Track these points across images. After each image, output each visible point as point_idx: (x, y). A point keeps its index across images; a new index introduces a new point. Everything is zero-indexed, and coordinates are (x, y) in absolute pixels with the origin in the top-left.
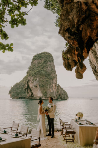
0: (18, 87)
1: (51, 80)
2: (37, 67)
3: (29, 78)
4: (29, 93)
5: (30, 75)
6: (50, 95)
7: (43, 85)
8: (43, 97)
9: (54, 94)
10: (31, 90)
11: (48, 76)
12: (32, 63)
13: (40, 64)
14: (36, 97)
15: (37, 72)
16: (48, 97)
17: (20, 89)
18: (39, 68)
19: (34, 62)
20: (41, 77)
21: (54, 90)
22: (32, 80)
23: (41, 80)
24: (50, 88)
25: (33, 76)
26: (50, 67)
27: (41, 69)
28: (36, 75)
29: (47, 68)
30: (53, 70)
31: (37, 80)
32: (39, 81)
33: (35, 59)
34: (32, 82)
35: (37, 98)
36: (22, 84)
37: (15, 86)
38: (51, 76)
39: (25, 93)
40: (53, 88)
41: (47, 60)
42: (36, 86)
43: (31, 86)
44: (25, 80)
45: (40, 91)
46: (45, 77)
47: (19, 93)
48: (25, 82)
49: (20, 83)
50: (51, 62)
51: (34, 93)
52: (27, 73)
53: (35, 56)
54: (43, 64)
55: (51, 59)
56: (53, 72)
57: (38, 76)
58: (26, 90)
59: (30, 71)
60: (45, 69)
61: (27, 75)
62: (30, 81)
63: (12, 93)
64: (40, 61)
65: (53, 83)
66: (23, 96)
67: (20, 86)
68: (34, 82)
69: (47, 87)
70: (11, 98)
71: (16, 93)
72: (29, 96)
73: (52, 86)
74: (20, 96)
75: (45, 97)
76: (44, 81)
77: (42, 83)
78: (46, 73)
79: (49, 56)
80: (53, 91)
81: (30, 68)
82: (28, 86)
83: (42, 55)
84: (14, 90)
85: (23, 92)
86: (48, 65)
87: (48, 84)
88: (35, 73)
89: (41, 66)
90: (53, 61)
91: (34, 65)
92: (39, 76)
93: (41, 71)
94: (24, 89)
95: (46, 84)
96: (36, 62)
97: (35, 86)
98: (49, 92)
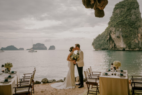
0: (100, 38)
1: (136, 29)
2: (120, 17)
3: (110, 29)
4: (112, 44)
5: (111, 26)
6: (135, 46)
7: (126, 35)
8: (126, 48)
9: (140, 44)
10: (113, 41)
11: (132, 25)
12: (113, 12)
13: (123, 13)
14: (119, 47)
15: (120, 22)
16: (132, 47)
17: (103, 41)
18: (121, 18)
19: (116, 11)
20: (124, 27)
21: (139, 40)
22: (114, 31)
23: (124, 30)
24: (134, 38)
25: (115, 26)
26: (134, 16)
27: (124, 18)
28: (118, 25)
29: (131, 16)
30: (138, 18)
31: (119, 30)
32: (122, 31)
33: (117, 8)
34: (115, 32)
35: (121, 49)
36: (104, 35)
37: (97, 38)
38: (136, 24)
39: (107, 44)
40: (138, 38)
41: (131, 7)
42: (119, 37)
43: (113, 36)
44: (106, 31)
45: (123, 42)
46: (129, 26)
47: (102, 44)
48: (107, 34)
49: (102, 34)
50: (135, 9)
51: (117, 44)
52: (109, 24)
53: (117, 5)
54: (126, 13)
55: (135, 6)
56: (138, 20)
57: (120, 26)
58: (109, 41)
59: (112, 21)
60: (128, 18)
61: (109, 26)
62: (112, 32)
63: (95, 45)
64: (123, 9)
65: (138, 32)
66: (106, 47)
67: (102, 38)
68: (117, 33)
69: (131, 37)
70: (94, 50)
71: (99, 44)
72: (111, 47)
73: (137, 35)
74: (102, 47)
75: (129, 48)
76: (127, 32)
77: (125, 33)
78: (130, 22)
79: (134, 2)
80: (139, 42)
81: (111, 18)
82: (110, 38)
83: (125, 2)
84: (97, 41)
85: (105, 44)
86: (132, 13)
87: (132, 34)
88: (117, 24)
89: (124, 14)
90: (138, 7)
91: (116, 15)
92: (122, 26)
93: (124, 20)
94: (106, 40)
95: (130, 34)
96: (118, 11)
97: (117, 37)
98: (134, 42)
